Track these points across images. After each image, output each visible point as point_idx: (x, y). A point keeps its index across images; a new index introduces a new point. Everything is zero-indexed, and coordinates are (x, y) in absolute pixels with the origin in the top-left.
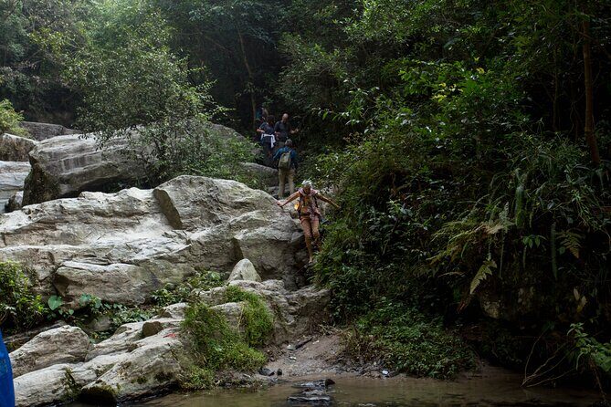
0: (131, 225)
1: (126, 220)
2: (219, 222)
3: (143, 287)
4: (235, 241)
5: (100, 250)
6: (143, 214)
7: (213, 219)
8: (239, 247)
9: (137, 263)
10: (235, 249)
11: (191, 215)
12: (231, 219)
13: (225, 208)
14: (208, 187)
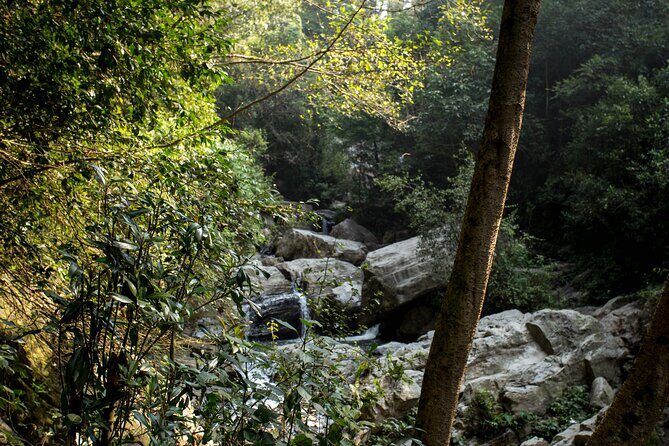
0: (520, 353)
1: (517, 349)
2: (574, 348)
3: (545, 402)
4: (586, 361)
5: (516, 376)
6: (525, 343)
7: (571, 346)
8: (590, 366)
9: (539, 384)
10: (586, 367)
11: (557, 344)
12: (582, 344)
13: (576, 335)
14: (564, 320)
